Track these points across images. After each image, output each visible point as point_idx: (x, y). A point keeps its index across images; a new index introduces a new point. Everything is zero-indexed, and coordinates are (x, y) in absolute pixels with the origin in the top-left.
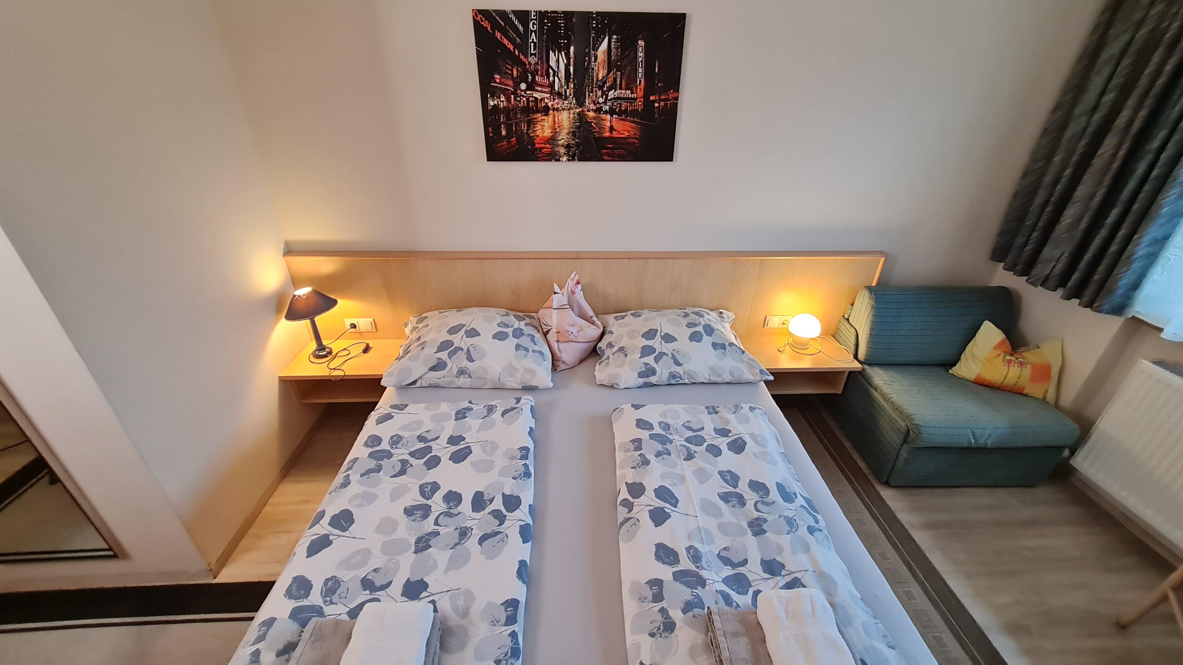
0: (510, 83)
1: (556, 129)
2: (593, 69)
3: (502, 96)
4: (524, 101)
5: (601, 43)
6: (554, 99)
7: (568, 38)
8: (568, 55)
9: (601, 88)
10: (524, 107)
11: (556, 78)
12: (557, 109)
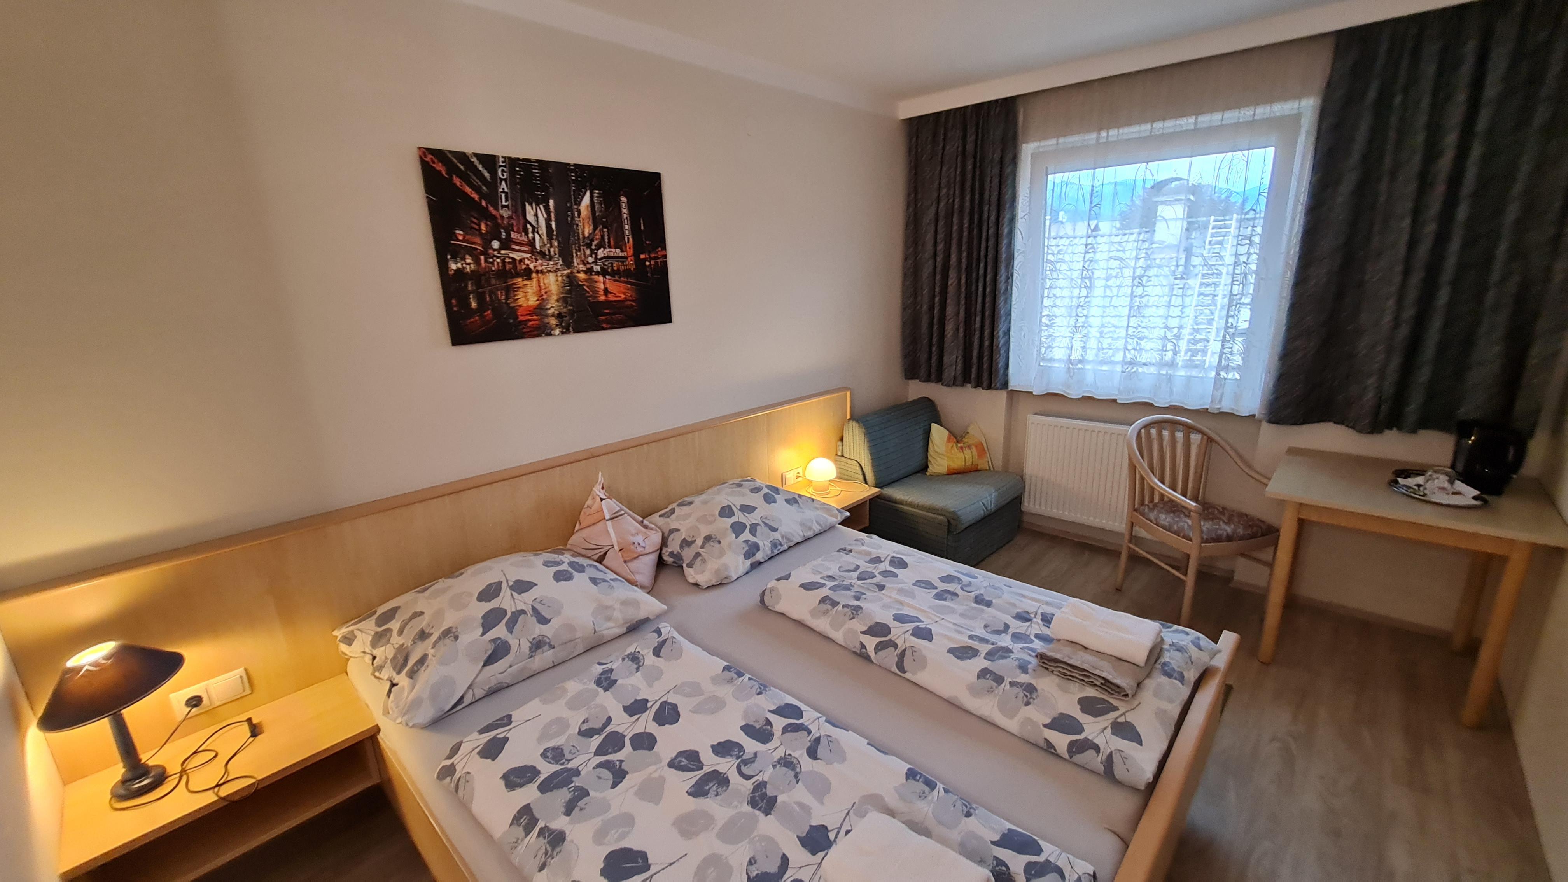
0: (478, 240)
1: (542, 295)
2: (577, 225)
3: (467, 256)
4: (498, 263)
5: (583, 197)
6: (536, 260)
7: (545, 189)
8: (547, 208)
9: (589, 246)
10: (499, 270)
11: (537, 235)
12: (542, 272)
